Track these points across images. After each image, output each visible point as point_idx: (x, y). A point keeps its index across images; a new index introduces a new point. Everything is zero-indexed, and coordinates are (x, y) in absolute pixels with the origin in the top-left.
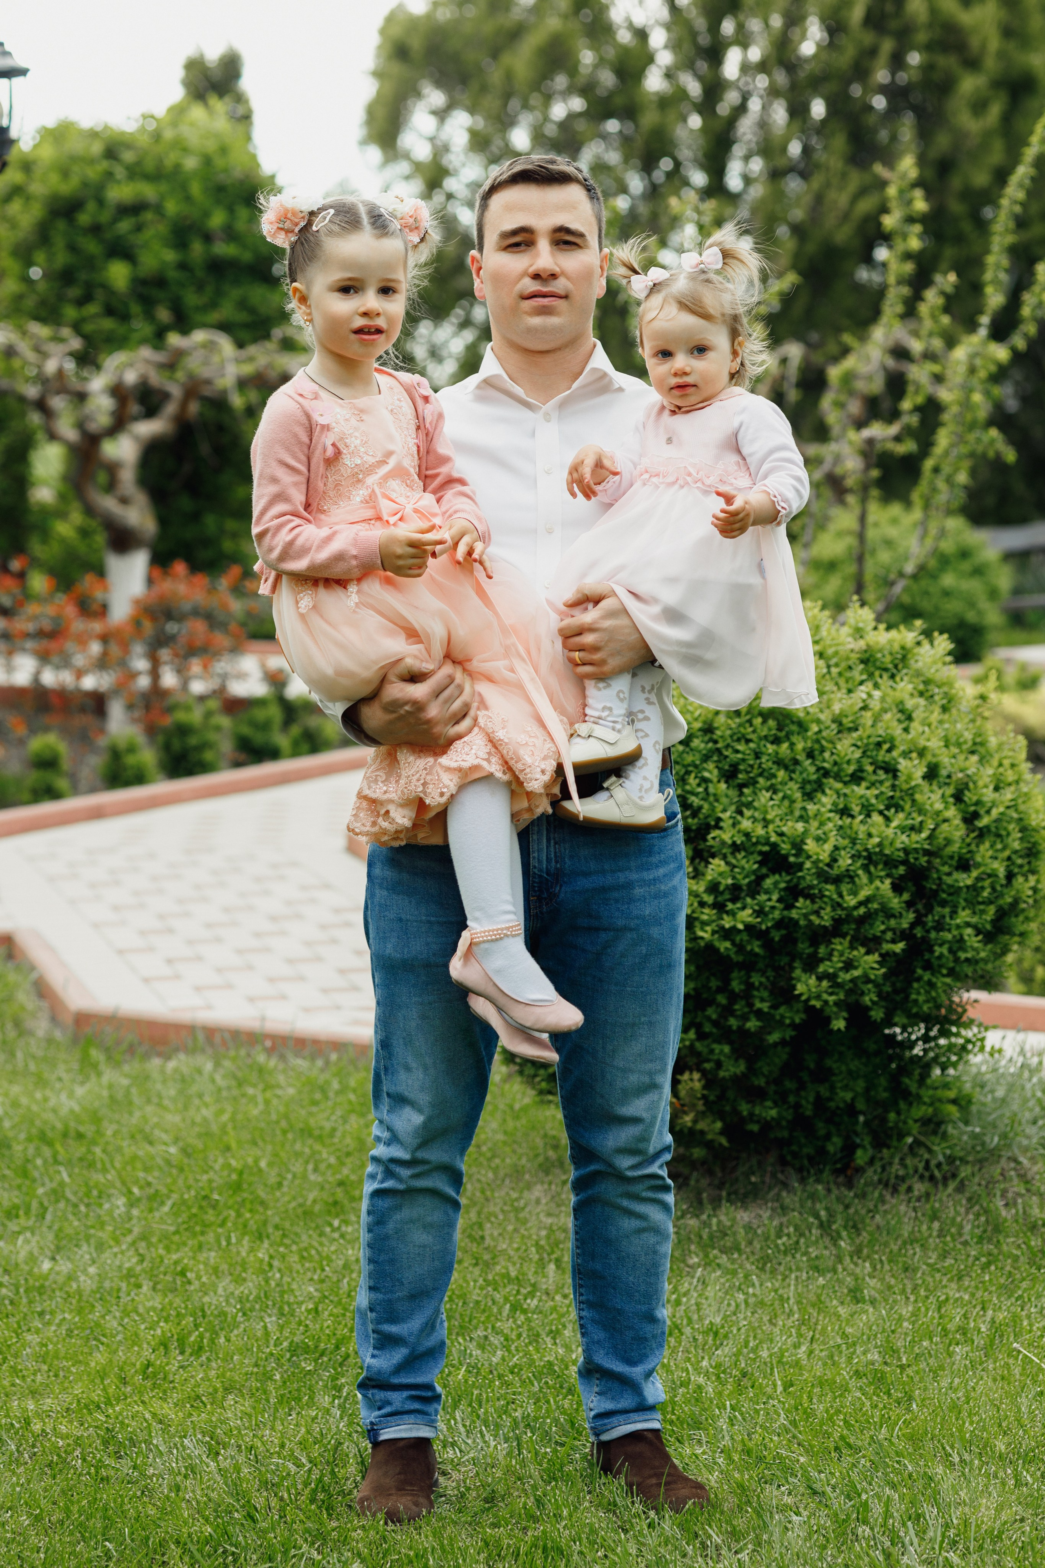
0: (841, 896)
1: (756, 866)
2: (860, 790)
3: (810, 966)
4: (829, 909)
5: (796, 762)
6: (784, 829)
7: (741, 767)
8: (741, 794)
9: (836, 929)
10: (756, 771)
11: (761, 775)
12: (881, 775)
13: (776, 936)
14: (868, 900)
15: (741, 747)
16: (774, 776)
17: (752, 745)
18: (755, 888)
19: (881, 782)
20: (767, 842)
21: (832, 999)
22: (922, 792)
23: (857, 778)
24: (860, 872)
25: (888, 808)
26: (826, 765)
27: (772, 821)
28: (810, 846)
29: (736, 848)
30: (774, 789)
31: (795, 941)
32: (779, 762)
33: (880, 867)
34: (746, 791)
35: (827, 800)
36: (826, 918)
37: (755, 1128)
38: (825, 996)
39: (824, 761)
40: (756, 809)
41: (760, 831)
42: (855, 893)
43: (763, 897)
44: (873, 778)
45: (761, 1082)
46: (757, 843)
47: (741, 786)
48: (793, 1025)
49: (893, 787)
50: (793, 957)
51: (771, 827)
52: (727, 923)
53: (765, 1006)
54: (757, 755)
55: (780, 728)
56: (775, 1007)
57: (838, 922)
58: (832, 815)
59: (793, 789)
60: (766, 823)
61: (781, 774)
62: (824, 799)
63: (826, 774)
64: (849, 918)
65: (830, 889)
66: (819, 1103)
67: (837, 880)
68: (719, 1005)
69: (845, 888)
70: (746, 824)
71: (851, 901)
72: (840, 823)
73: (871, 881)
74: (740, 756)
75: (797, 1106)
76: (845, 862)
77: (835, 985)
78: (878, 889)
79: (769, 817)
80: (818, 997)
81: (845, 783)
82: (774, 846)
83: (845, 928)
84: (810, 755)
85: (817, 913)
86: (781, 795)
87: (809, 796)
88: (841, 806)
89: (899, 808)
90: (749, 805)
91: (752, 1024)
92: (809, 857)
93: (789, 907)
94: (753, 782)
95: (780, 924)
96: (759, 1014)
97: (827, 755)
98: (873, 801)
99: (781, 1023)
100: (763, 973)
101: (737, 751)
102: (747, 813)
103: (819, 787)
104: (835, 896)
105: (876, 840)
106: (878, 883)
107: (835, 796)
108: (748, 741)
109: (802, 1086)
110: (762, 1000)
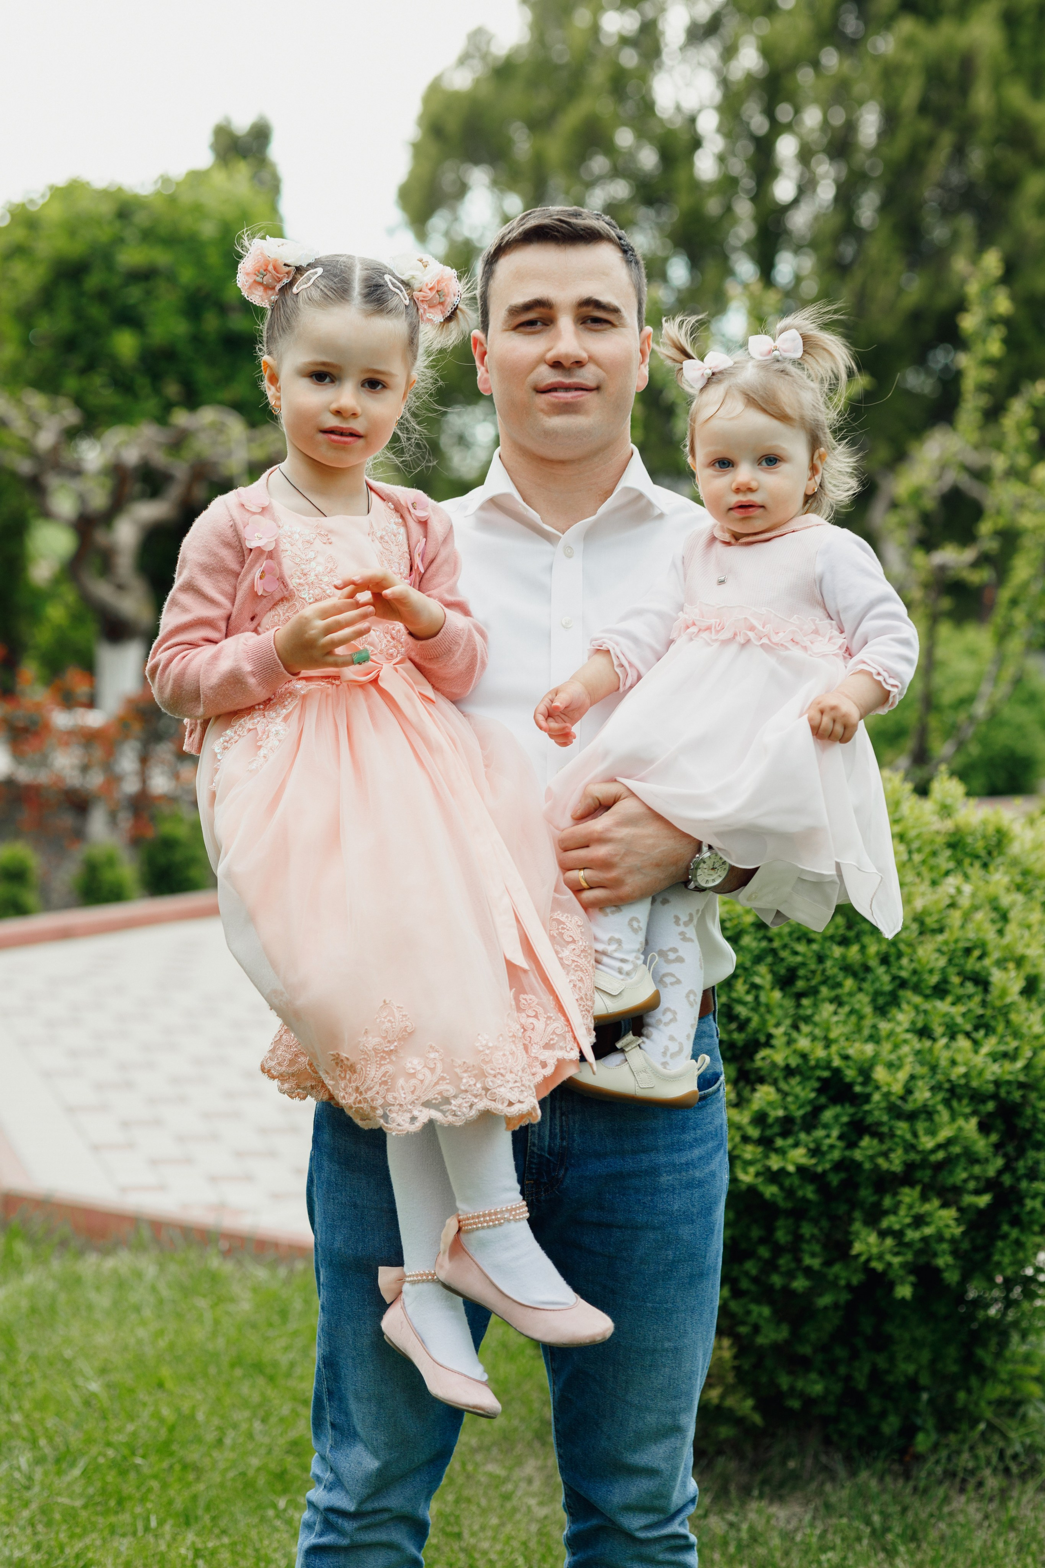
0: (915, 1135)
1: (813, 1095)
2: (943, 1006)
3: (873, 1217)
4: (900, 1151)
5: (867, 969)
6: (851, 1052)
7: (801, 972)
8: (799, 1006)
9: (907, 1177)
10: (818, 978)
11: (824, 982)
12: (970, 988)
13: (835, 1180)
14: (949, 1142)
15: (801, 948)
16: (839, 985)
17: (815, 947)
18: (811, 1121)
19: (970, 997)
20: (828, 1066)
21: (896, 1260)
22: (1018, 1012)
23: (940, 991)
24: (940, 1107)
25: (976, 1028)
26: (904, 974)
27: (835, 1041)
28: (880, 1074)
29: (789, 1072)
30: (838, 1001)
31: (856, 1187)
32: (847, 969)
33: (965, 1101)
34: (805, 1002)
35: (903, 1017)
36: (896, 1162)
37: (795, 1404)
38: (888, 1257)
39: (901, 968)
40: (816, 1024)
41: (820, 1053)
42: (932, 1133)
43: (820, 1133)
44: (960, 991)
45: (806, 1350)
46: (817, 1066)
47: (799, 996)
48: (849, 1287)
49: (984, 1004)
50: (854, 1205)
51: (834, 1048)
52: (775, 1163)
53: (815, 1263)
54: (821, 959)
55: (850, 926)
56: (828, 1263)
57: (910, 1167)
58: (909, 1036)
59: (863, 1002)
60: (828, 1043)
61: (849, 983)
62: (900, 1017)
63: (903, 984)
64: (924, 1163)
65: (902, 1128)
66: (875, 1376)
67: (911, 1117)
68: (760, 1258)
69: (921, 1126)
70: (803, 1043)
71: (927, 1143)
72: (918, 1046)
73: (953, 1118)
74: (799, 959)
75: (848, 1378)
76: (922, 1095)
77: (902, 1244)
78: (960, 1129)
79: (833, 1035)
80: (880, 1257)
81: (926, 997)
82: (837, 1072)
83: (919, 1174)
84: (885, 960)
85: (885, 1155)
86: (847, 1009)
87: (882, 1011)
88: (920, 1025)
89: (989, 1030)
90: (807, 1020)
91: (800, 1284)
92: (878, 1088)
93: (852, 1145)
94: (813, 992)
95: (838, 1166)
96: (808, 1272)
97: (905, 961)
98: (959, 1020)
99: (834, 1284)
100: (815, 1222)
101: (796, 953)
102: (805, 1028)
103: (894, 1000)
104: (909, 1137)
105: (962, 1070)
106: (961, 1122)
107: (913, 1014)
108: (810, 941)
109: (855, 1355)
110: (813, 1255)
